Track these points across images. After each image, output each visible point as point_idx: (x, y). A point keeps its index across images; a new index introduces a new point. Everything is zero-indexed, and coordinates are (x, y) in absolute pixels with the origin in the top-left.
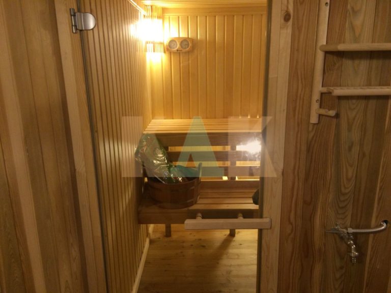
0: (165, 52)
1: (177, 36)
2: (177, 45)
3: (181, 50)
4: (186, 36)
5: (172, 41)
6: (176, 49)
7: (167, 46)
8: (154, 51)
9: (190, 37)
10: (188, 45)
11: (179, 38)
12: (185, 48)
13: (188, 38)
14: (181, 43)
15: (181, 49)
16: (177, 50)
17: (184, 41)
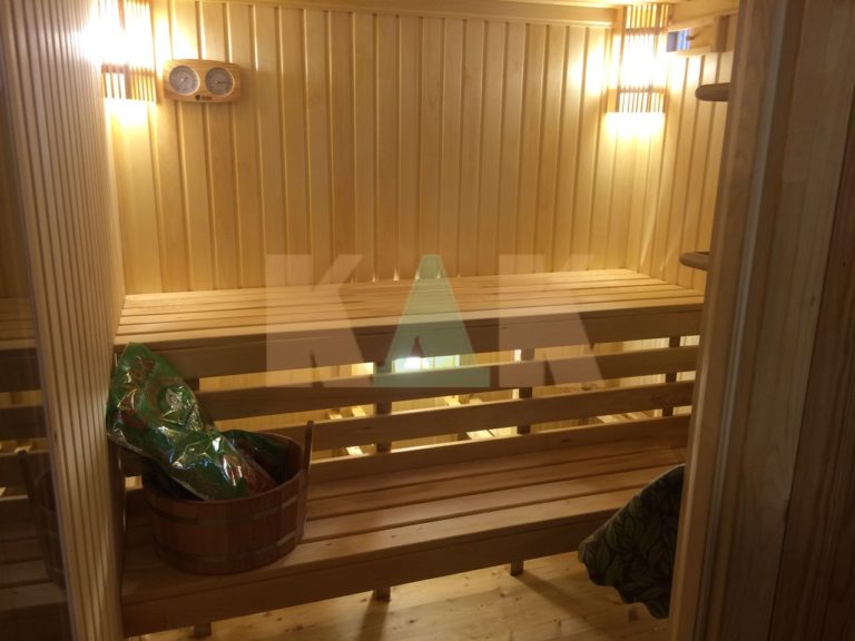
0: (159, 101)
1: (195, 56)
2: (195, 80)
3: (209, 98)
4: (221, 58)
5: (180, 71)
6: (192, 93)
7: (164, 81)
8: (129, 96)
9: (231, 61)
10: (229, 83)
11: (200, 62)
12: (219, 92)
13: (227, 63)
14: (208, 77)
15: (209, 94)
16: (198, 97)
17: (215, 72)
